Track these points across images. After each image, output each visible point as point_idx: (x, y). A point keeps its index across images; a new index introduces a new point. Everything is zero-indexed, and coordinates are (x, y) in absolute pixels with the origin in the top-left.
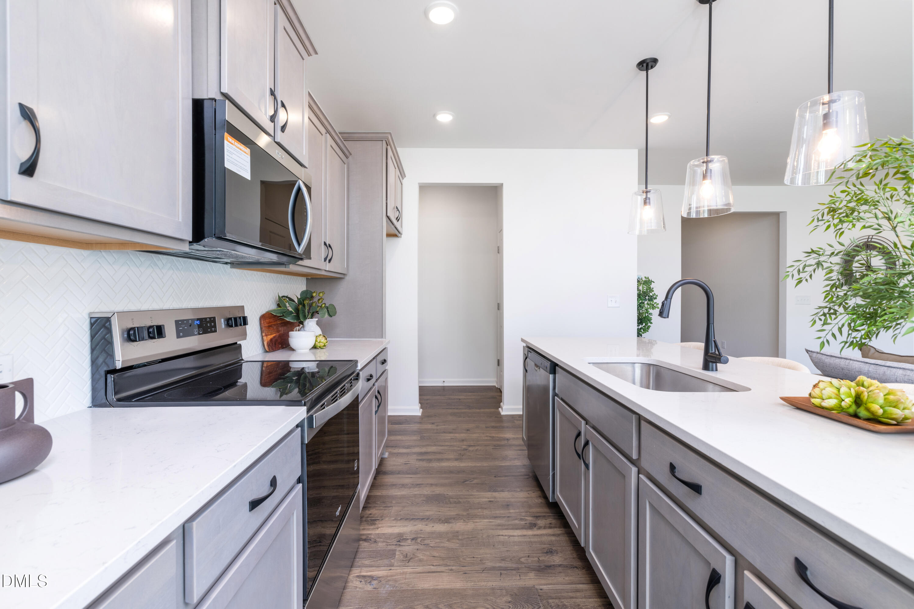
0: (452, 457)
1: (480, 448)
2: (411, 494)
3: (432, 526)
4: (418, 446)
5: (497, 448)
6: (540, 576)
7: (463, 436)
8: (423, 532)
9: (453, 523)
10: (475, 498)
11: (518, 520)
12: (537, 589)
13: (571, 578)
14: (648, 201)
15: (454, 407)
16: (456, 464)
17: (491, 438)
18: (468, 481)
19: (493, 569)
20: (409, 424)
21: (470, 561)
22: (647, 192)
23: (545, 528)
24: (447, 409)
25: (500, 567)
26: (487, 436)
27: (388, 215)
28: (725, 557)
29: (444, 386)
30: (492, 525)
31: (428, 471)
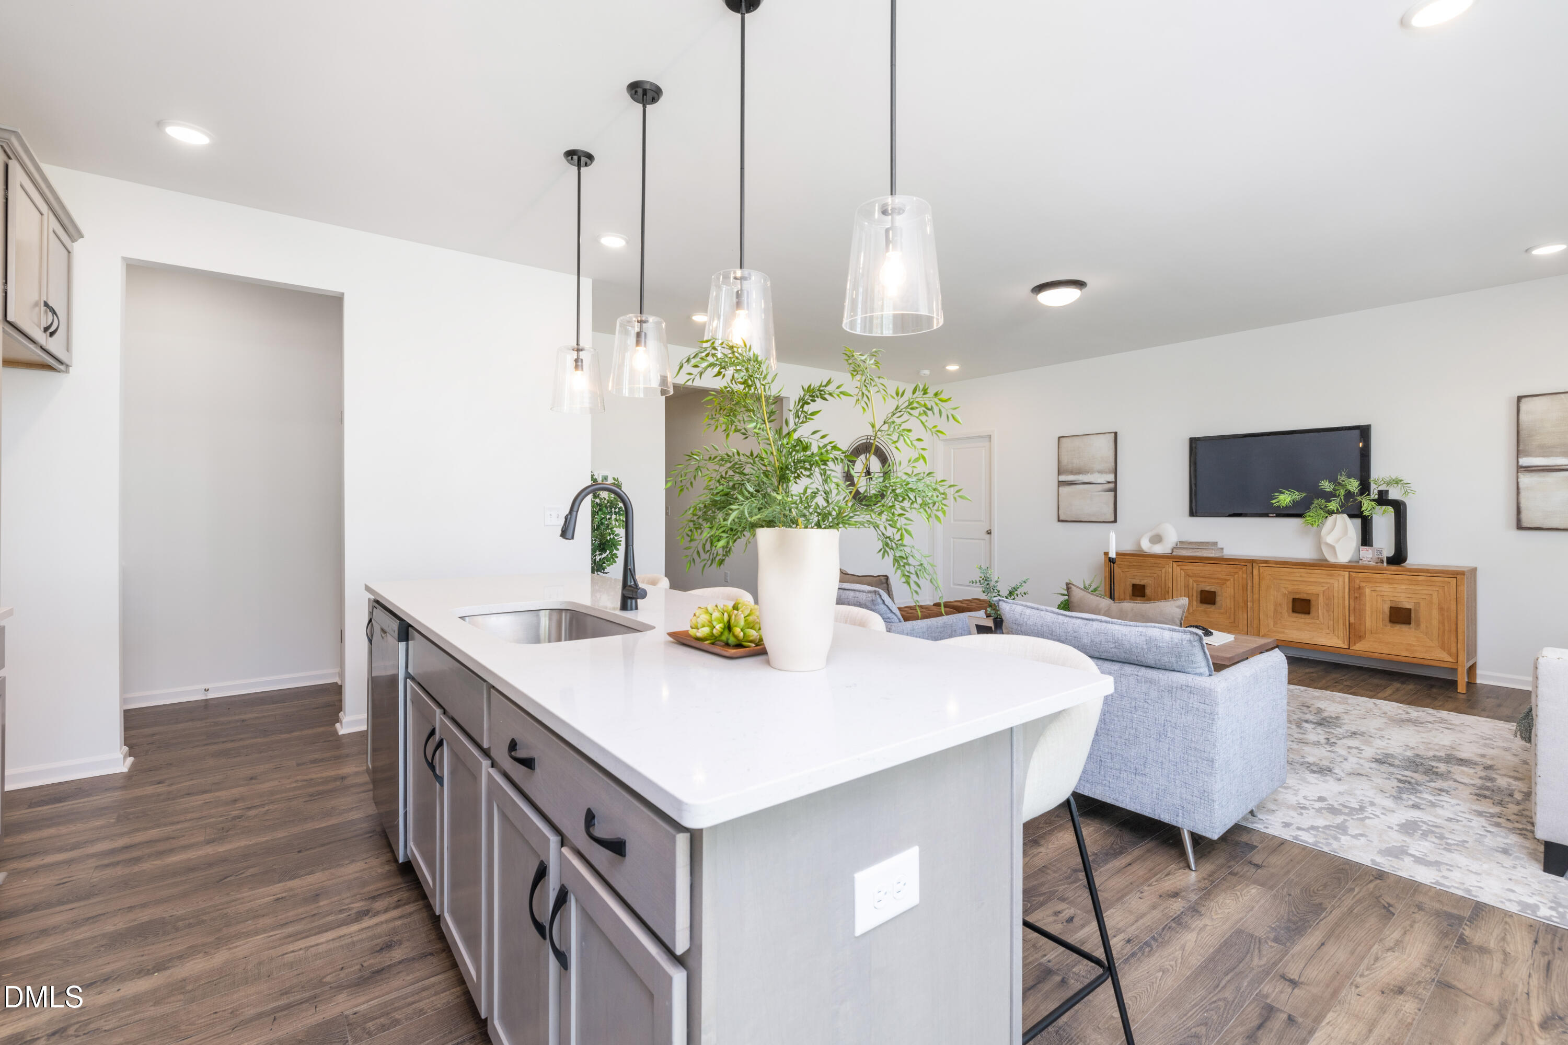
0: (202, 839)
1: (276, 806)
2: (66, 942)
3: (117, 989)
4: (105, 838)
5: (316, 798)
6: (358, 993)
7: (236, 792)
8: (87, 1009)
9: (177, 966)
10: (242, 903)
11: (333, 915)
12: (346, 1017)
13: (418, 974)
14: (580, 363)
15: (224, 739)
16: (209, 850)
17: (304, 783)
18: (231, 876)
19: (260, 1015)
20: (88, 796)
21: (204, 1022)
22: (578, 350)
23: (386, 910)
24: (206, 745)
25: (272, 1009)
26: (297, 781)
27: (8, 319)
28: (549, 840)
29: (207, 700)
30: (273, 941)
31: (125, 884)
